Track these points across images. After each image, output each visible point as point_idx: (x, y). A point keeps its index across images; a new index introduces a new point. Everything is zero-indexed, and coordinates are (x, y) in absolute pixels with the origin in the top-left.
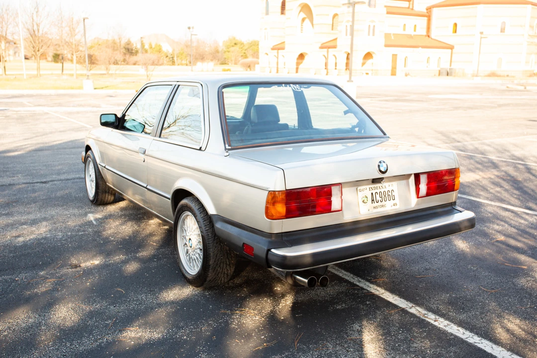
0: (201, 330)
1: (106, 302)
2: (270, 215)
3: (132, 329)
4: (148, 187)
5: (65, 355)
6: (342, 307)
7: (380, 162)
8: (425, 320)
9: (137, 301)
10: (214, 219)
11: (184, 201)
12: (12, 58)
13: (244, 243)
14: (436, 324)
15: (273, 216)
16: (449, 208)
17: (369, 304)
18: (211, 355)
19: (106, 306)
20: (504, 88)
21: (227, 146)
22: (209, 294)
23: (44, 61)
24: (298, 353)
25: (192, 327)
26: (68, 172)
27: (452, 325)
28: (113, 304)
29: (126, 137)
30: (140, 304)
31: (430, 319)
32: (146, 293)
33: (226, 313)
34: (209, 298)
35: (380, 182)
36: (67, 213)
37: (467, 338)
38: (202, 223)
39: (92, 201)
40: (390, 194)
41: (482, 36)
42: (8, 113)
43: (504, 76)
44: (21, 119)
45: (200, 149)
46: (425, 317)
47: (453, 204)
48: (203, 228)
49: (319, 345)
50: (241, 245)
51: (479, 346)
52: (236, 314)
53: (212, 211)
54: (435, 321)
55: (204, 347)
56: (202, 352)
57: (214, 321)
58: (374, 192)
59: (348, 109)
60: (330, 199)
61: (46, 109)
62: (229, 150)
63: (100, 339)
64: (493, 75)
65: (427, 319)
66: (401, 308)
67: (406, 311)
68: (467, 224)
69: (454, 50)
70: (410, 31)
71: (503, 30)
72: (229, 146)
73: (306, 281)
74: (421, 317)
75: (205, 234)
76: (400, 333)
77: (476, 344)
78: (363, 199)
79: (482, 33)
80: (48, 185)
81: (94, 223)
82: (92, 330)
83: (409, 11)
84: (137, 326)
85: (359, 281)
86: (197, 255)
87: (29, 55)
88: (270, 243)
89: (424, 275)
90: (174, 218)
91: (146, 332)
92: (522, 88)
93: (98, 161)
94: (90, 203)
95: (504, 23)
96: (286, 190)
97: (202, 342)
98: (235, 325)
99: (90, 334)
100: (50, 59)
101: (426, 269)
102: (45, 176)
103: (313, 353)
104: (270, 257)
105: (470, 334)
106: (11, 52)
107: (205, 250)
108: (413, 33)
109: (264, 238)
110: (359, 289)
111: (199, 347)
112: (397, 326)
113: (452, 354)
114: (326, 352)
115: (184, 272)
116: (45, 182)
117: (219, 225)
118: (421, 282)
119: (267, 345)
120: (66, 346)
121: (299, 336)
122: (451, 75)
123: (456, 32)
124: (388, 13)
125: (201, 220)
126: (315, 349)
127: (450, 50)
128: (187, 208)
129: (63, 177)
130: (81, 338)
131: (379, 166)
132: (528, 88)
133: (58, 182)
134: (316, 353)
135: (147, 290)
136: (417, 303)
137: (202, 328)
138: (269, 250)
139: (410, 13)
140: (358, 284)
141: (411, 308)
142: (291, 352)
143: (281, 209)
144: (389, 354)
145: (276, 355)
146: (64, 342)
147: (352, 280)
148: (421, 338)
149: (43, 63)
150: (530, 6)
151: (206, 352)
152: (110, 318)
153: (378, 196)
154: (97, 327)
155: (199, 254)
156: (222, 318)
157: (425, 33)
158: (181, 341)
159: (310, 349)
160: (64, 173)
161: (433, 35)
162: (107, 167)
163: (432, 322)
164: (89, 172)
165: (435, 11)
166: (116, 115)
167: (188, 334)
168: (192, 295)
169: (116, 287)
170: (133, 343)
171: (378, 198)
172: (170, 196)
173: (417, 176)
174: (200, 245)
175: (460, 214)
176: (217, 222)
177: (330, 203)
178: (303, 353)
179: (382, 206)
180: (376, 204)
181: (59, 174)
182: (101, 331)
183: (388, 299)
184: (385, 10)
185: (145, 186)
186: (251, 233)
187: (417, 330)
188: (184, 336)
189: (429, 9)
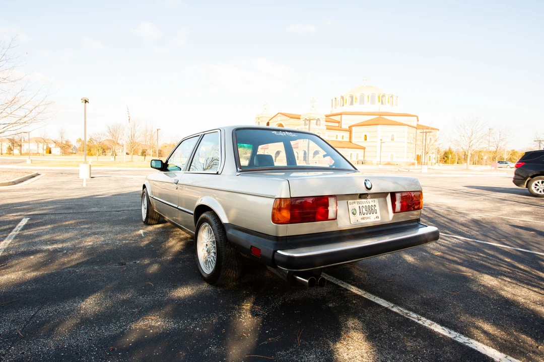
0: (212, 322)
1: (138, 293)
2: (276, 219)
3: (153, 318)
4: (179, 207)
5: (91, 340)
6: (333, 305)
7: (366, 180)
8: (409, 319)
9: (161, 293)
10: (226, 228)
11: (204, 215)
12: (120, 154)
13: (251, 246)
14: (420, 322)
15: (279, 220)
16: (415, 223)
17: (356, 303)
18: (220, 348)
19: (137, 296)
20: (397, 170)
21: (238, 169)
22: (221, 291)
23: (137, 155)
24: (301, 349)
25: (204, 319)
26: (134, 206)
27: (435, 324)
28: (143, 294)
29: (167, 175)
30: (164, 296)
31: (413, 317)
32: (170, 287)
33: (234, 307)
34: (220, 294)
35: (366, 198)
36: (126, 228)
37: (455, 338)
38: (217, 231)
39: (144, 222)
40: (373, 208)
41: (382, 141)
42: (111, 178)
43: (395, 165)
44: (117, 181)
45: (217, 174)
46: (409, 316)
47: (418, 220)
48: (218, 235)
49: (320, 342)
50: (249, 247)
51: (471, 346)
52: (243, 308)
53: (225, 220)
54: (419, 320)
55: (214, 339)
56: (212, 344)
57: (223, 314)
58: (361, 206)
59: (326, 153)
60: (327, 208)
61: (132, 177)
62: (240, 171)
63: (124, 325)
64: (389, 164)
65: (411, 318)
66: (384, 307)
67: (390, 310)
68: (432, 237)
69: (366, 150)
70: (340, 139)
71: (392, 139)
72: (240, 169)
73: (307, 281)
74: (405, 315)
75: (218, 240)
76: (391, 331)
77: (467, 344)
78: (353, 211)
79: (381, 140)
80: (120, 213)
81: (143, 235)
82: (120, 317)
83: (340, 128)
84: (157, 316)
85: (342, 284)
86: (212, 258)
87: (129, 152)
88: (276, 245)
89: (393, 279)
90: (195, 229)
91: (164, 322)
92: (407, 170)
93: (149, 195)
94: (143, 223)
95: (393, 135)
96: (291, 198)
97: (213, 334)
98: (242, 319)
99: (118, 320)
100: (139, 154)
101: (393, 275)
102: (120, 208)
103: (315, 350)
104: (276, 257)
105: (456, 333)
106: (121, 151)
107: (219, 253)
108: (341, 140)
109: (270, 241)
110: (344, 290)
111: (209, 339)
112: (387, 325)
113: (449, 354)
114: (328, 349)
115: (201, 272)
116: (118, 211)
117: (230, 232)
118: (392, 285)
119: (272, 340)
120: (95, 330)
121: (300, 331)
122: (365, 164)
123: (366, 140)
124: (327, 129)
125: (216, 229)
126: (317, 346)
127: (363, 150)
128: (205, 220)
129: (130, 209)
130: (109, 323)
131: (365, 183)
132: (410, 171)
133: (127, 211)
134: (318, 350)
135: (171, 284)
136: (397, 303)
137: (213, 320)
138: (275, 251)
139: (340, 129)
140: (341, 285)
141: (392, 307)
142: (294, 348)
143: (286, 214)
144: (388, 353)
145: (281, 351)
146: (93, 326)
147: (336, 283)
148: (412, 336)
149: (135, 157)
150: (406, 127)
151: (216, 345)
152: (137, 307)
153: (364, 209)
154: (125, 314)
155: (213, 257)
156: (231, 312)
157: (348, 140)
158: (194, 332)
159: (312, 345)
160: (132, 207)
161: (353, 141)
162: (154, 197)
163: (416, 321)
164: (144, 203)
165: (354, 128)
166: (161, 161)
167: (201, 325)
168: (207, 291)
169: (148, 281)
170: (151, 331)
171: (364, 211)
172: (193, 212)
173: (393, 195)
174: (215, 250)
175: (425, 228)
176: (228, 229)
177: (327, 212)
178: (307, 350)
179: (368, 218)
180: (363, 216)
181: (128, 207)
182: (127, 318)
183: (371, 299)
184: (325, 128)
185: (176, 206)
186: (258, 237)
187: (406, 329)
188: (196, 328)
189: (350, 127)
